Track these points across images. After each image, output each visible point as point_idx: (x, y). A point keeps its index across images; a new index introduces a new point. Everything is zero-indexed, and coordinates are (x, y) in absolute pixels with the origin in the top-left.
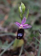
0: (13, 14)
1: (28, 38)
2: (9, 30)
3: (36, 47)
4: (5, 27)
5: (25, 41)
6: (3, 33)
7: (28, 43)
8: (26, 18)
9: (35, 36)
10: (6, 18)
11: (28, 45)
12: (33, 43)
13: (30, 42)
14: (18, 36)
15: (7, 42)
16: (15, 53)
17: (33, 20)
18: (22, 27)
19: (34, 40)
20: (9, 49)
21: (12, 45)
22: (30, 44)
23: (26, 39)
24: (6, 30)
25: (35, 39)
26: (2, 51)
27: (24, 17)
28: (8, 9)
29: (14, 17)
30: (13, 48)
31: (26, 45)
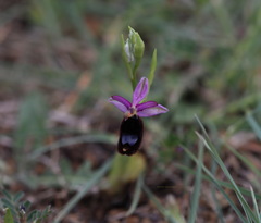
0: (107, 68)
1: (159, 149)
2: (94, 125)
3: (188, 179)
4: (80, 114)
5: (149, 161)
6: (76, 134)
7: (162, 167)
8: (149, 83)
9: (184, 143)
10: (84, 83)
11: (160, 175)
12: (178, 165)
13: (168, 165)
14: (124, 142)
15: (88, 164)
16: (116, 201)
17: (176, 87)
18: (135, 113)
19: (179, 156)
20: (95, 190)
21: (107, 174)
22: (166, 170)
23: (152, 152)
24: (84, 126)
25: (183, 152)
26: (72, 194)
27: (143, 79)
28: (91, 54)
29: (111, 78)
30: (107, 185)
31: (155, 173)
